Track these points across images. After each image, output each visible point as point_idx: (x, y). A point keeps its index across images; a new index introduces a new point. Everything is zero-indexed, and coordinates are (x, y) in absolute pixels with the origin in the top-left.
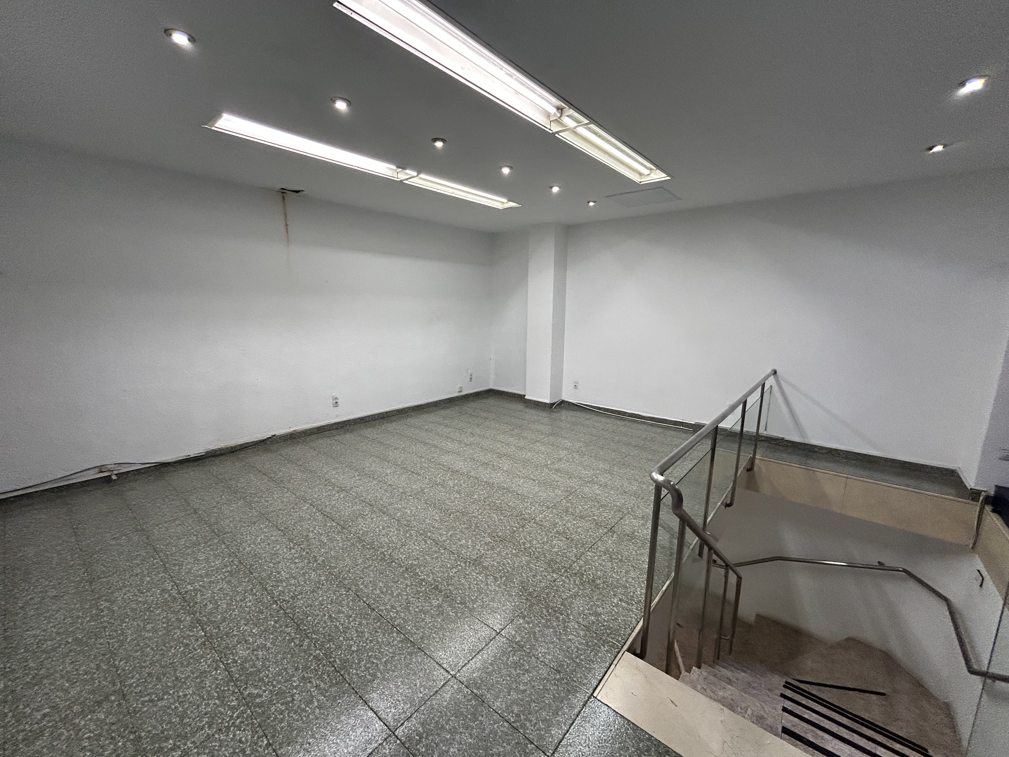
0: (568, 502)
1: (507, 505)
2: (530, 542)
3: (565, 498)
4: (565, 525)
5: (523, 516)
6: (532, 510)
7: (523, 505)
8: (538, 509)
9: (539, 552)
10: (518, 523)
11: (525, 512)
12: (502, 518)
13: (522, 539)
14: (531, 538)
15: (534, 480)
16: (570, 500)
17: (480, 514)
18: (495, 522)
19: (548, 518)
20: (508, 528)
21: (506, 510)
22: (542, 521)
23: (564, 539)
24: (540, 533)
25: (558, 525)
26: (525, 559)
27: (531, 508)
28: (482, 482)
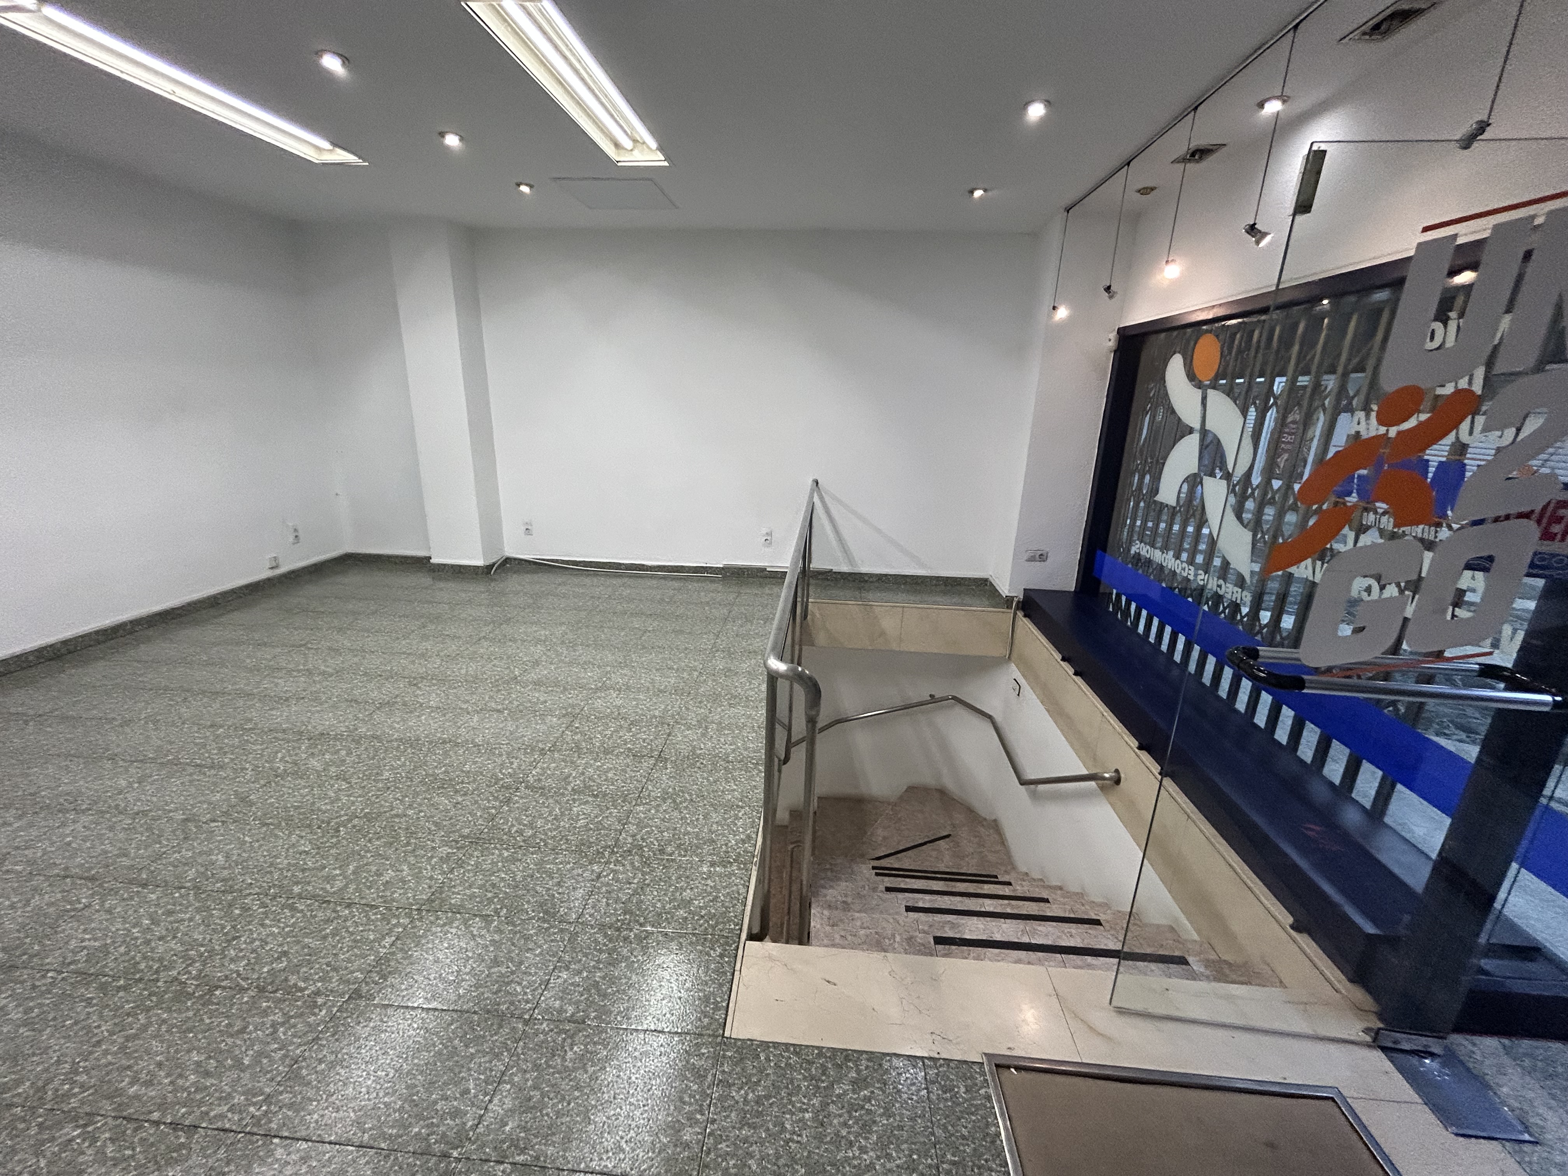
0: (576, 733)
1: (463, 771)
2: (531, 825)
3: (567, 728)
4: (583, 774)
5: (501, 783)
6: (514, 766)
7: (495, 762)
8: (524, 761)
9: (553, 837)
10: (496, 799)
11: (503, 774)
12: (460, 799)
13: (513, 825)
14: (530, 818)
15: (498, 711)
16: (577, 728)
17: (410, 806)
18: (447, 811)
19: (549, 772)
20: (479, 814)
21: (462, 783)
22: (539, 780)
23: (590, 799)
24: (544, 803)
25: (571, 778)
26: (532, 859)
27: (512, 763)
28: (392, 741)
